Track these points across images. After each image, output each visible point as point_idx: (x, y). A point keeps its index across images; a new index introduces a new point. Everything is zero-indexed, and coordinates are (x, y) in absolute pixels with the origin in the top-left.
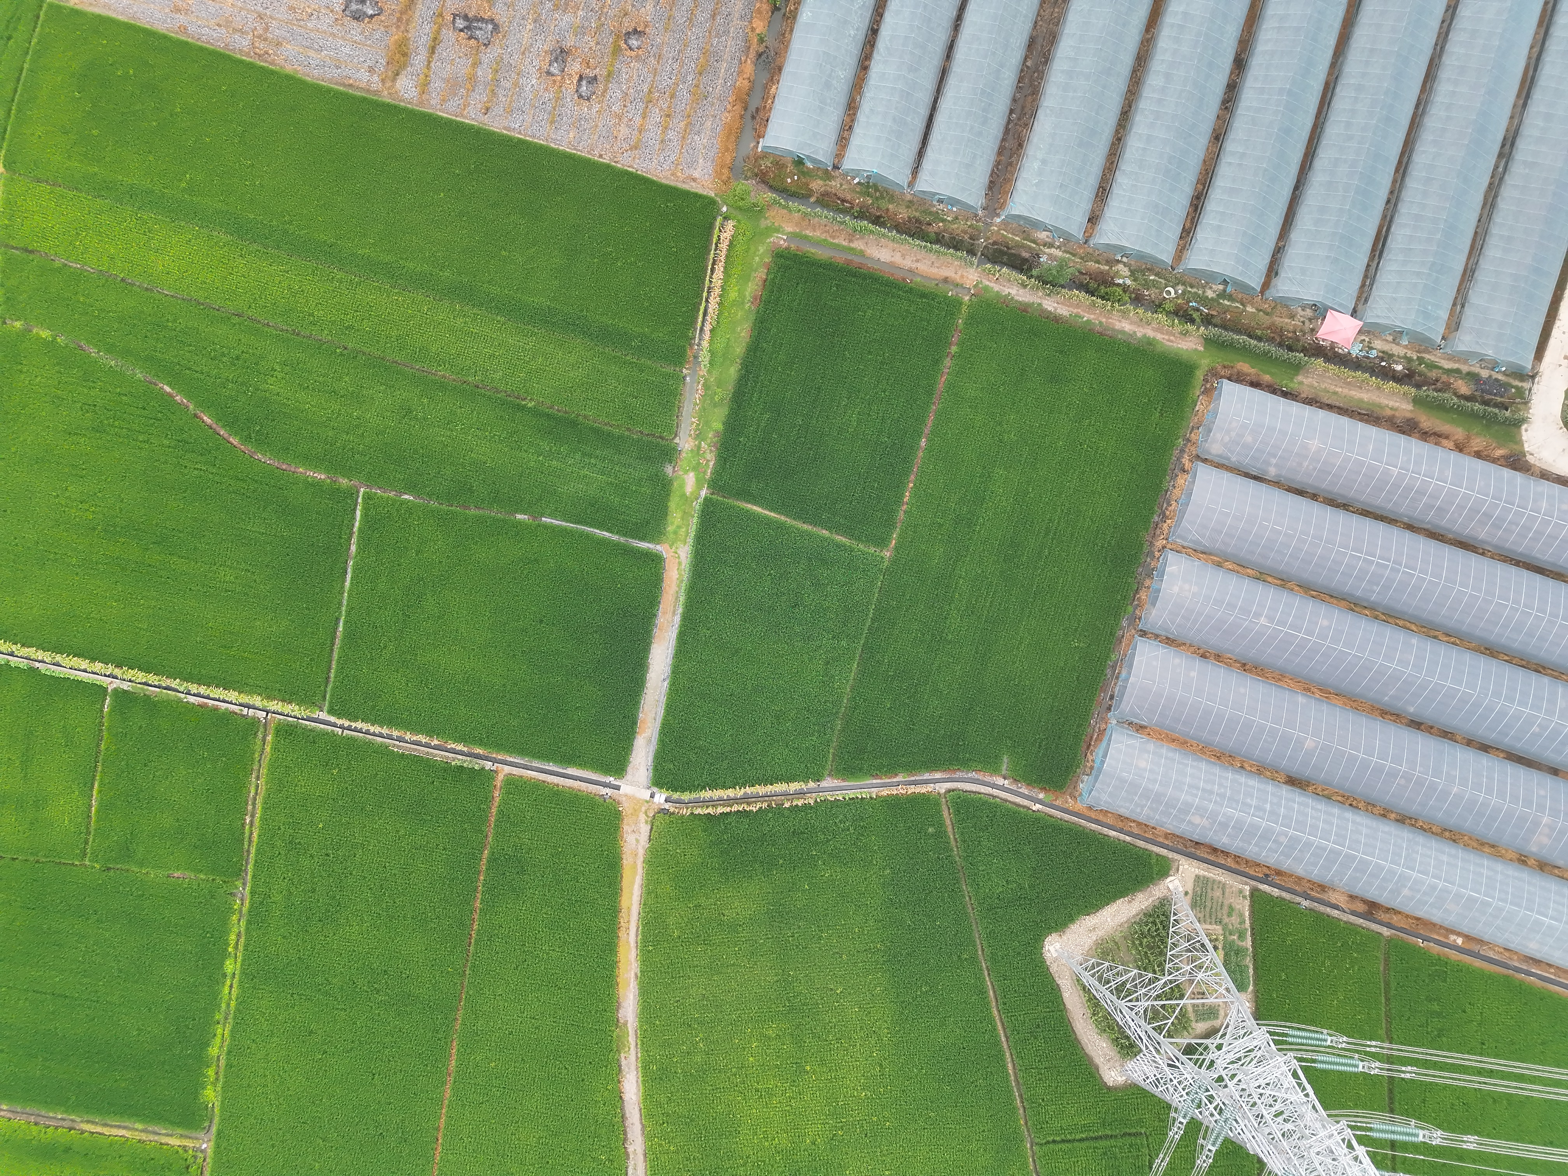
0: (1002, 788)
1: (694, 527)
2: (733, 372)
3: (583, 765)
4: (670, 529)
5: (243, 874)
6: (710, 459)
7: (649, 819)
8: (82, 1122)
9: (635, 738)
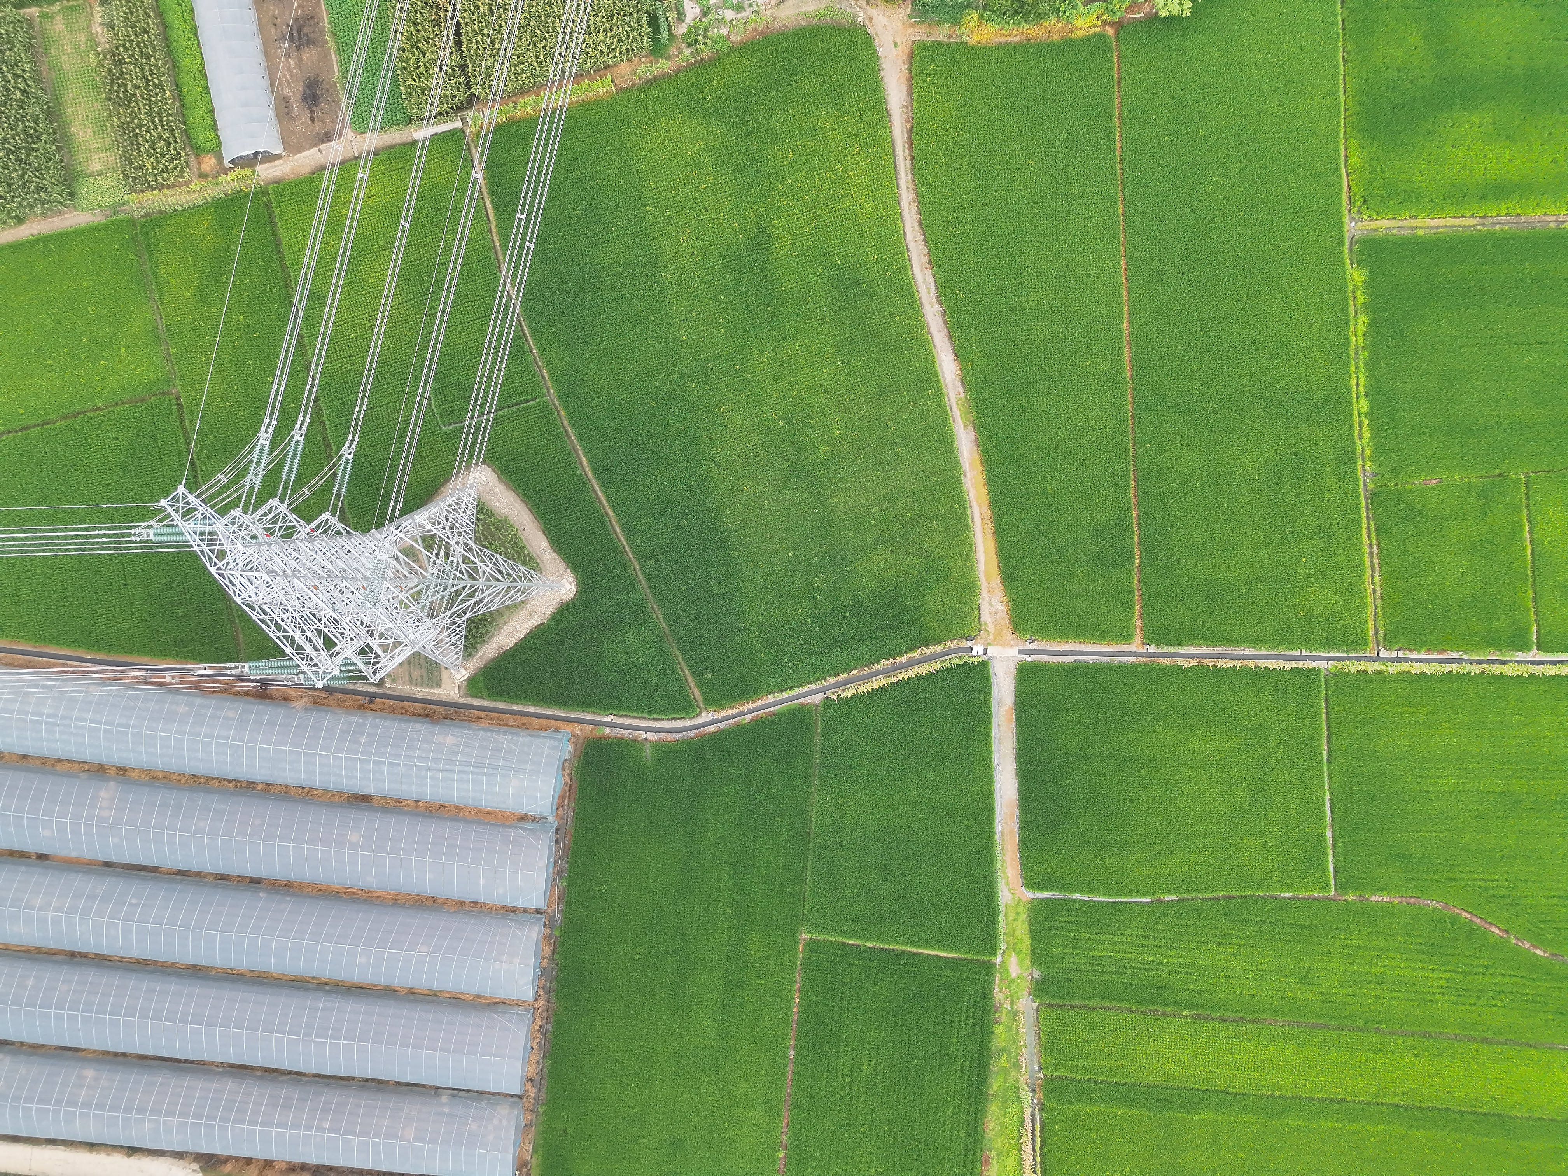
0: (647, 730)
1: (1001, 925)
2: (995, 1086)
3: (1059, 667)
4: (1024, 917)
5: (1368, 495)
6: (999, 994)
7: (983, 627)
8: (1475, 226)
9: (1015, 705)
